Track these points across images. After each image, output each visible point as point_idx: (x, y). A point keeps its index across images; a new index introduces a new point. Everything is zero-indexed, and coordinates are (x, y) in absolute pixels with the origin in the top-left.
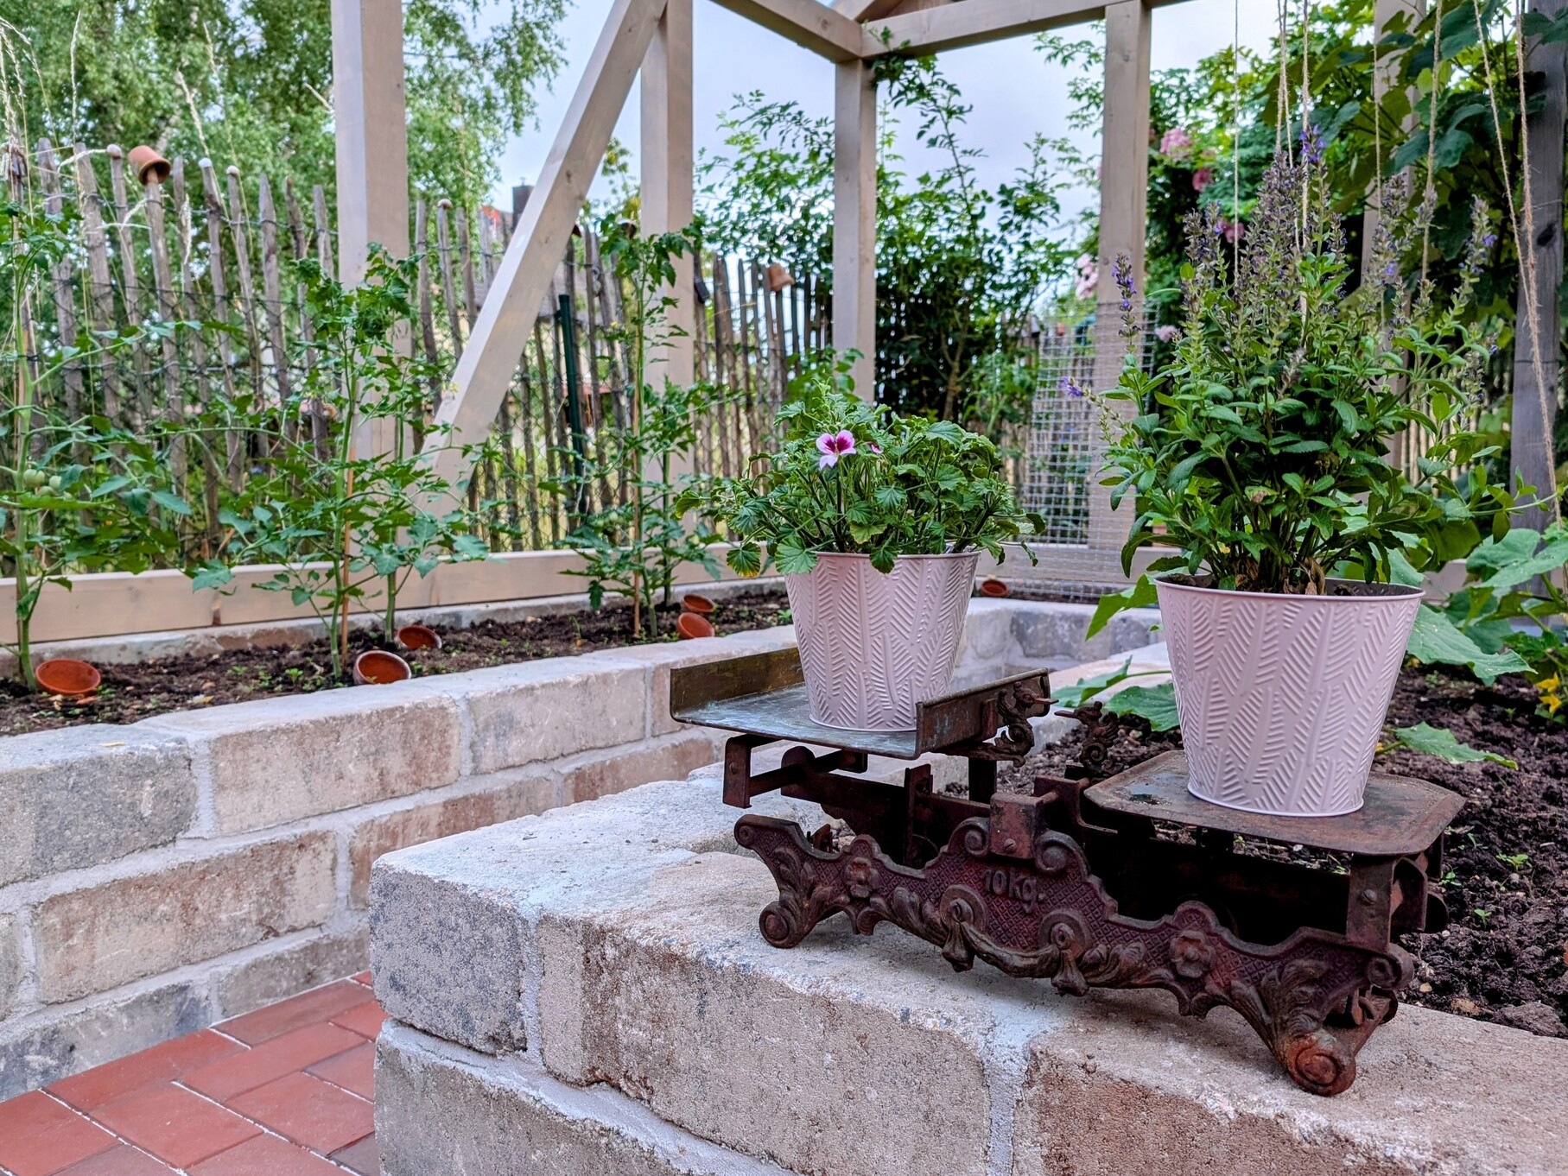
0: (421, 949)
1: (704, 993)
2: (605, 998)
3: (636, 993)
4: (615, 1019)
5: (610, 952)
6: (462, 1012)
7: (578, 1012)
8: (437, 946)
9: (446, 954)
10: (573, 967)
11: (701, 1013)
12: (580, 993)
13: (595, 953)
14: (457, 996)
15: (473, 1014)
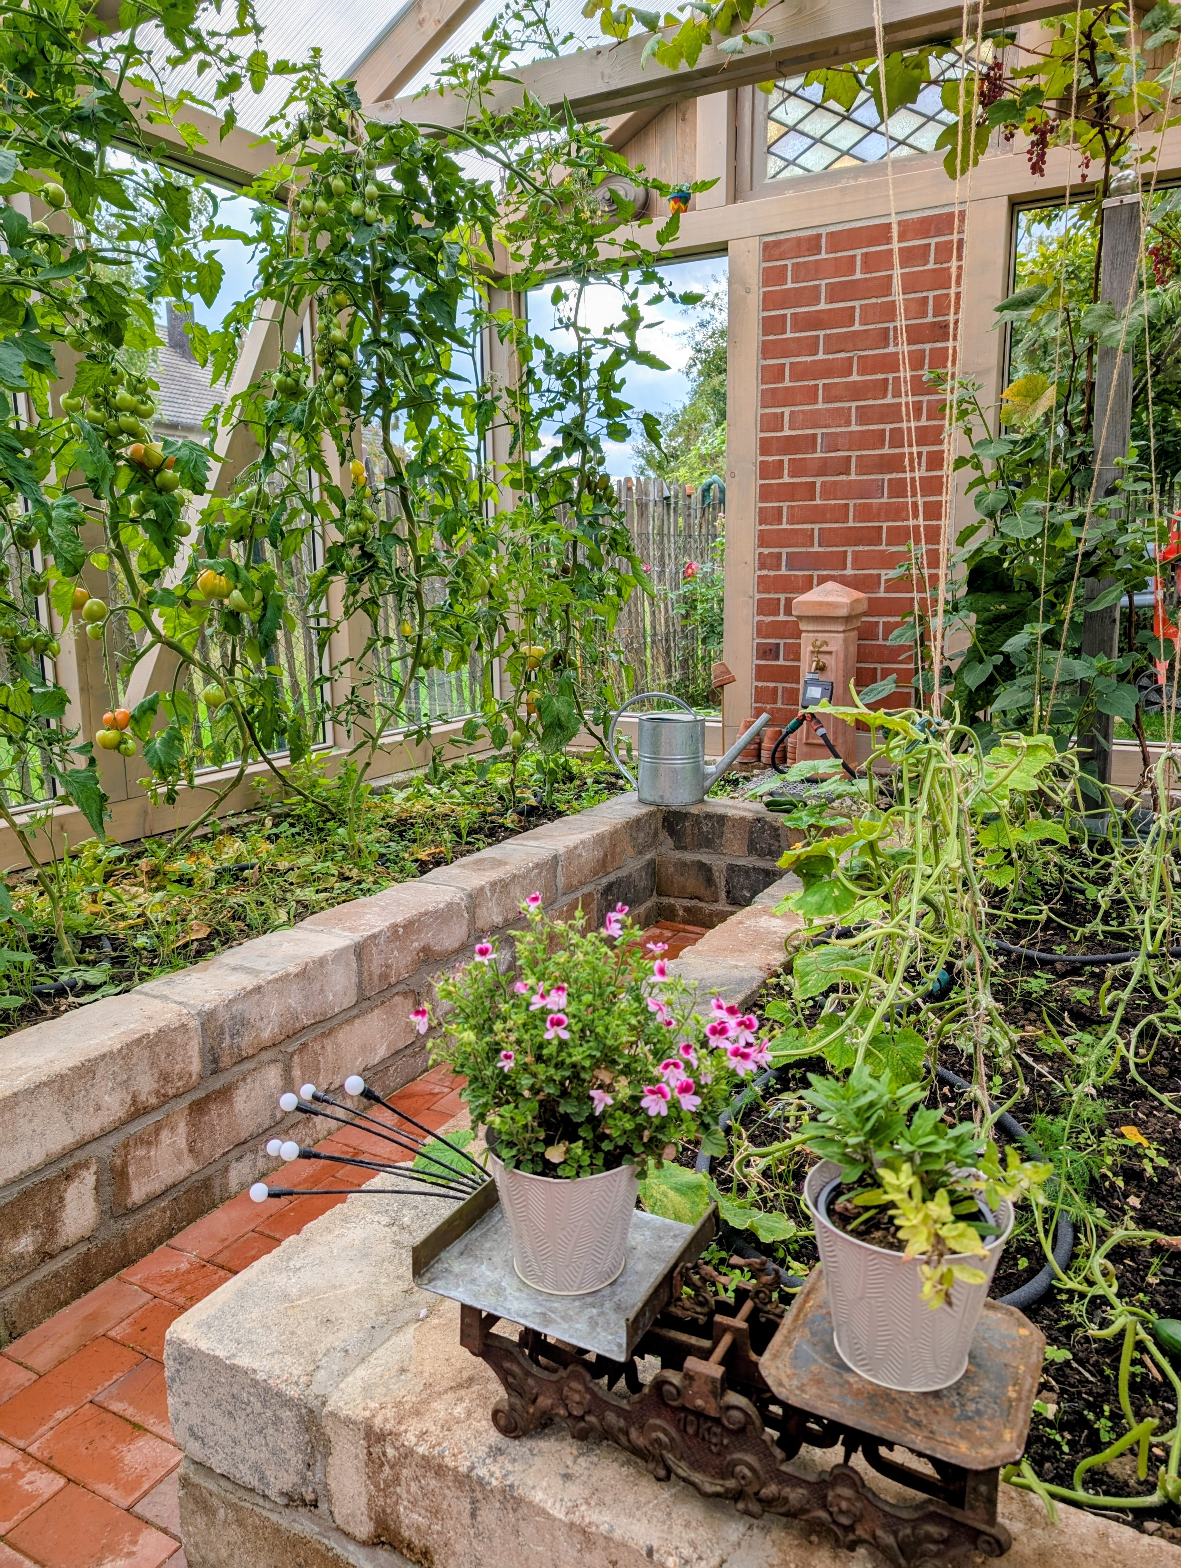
0: (217, 1413)
1: (474, 1502)
2: (387, 1486)
3: (414, 1487)
4: (397, 1503)
5: (390, 1452)
6: (256, 1468)
7: (363, 1489)
8: (230, 1413)
9: (240, 1422)
10: (357, 1456)
11: (473, 1515)
12: (365, 1477)
13: (376, 1450)
14: (252, 1455)
15: (268, 1473)
